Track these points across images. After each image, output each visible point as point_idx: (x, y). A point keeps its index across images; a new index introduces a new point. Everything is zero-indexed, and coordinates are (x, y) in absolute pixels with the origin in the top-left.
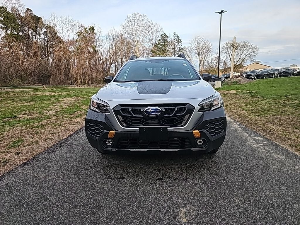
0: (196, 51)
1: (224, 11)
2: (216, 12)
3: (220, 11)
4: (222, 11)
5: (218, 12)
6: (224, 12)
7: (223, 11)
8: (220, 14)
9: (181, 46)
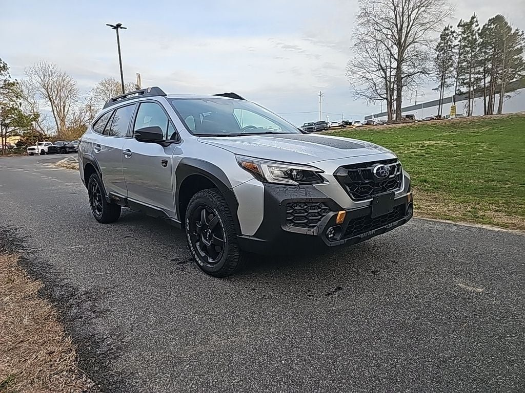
0: (43, 90)
1: (122, 26)
2: (107, 25)
3: (115, 25)
4: (118, 26)
5: (111, 26)
6: (121, 28)
7: (120, 26)
8: (116, 30)
9: (10, 79)
